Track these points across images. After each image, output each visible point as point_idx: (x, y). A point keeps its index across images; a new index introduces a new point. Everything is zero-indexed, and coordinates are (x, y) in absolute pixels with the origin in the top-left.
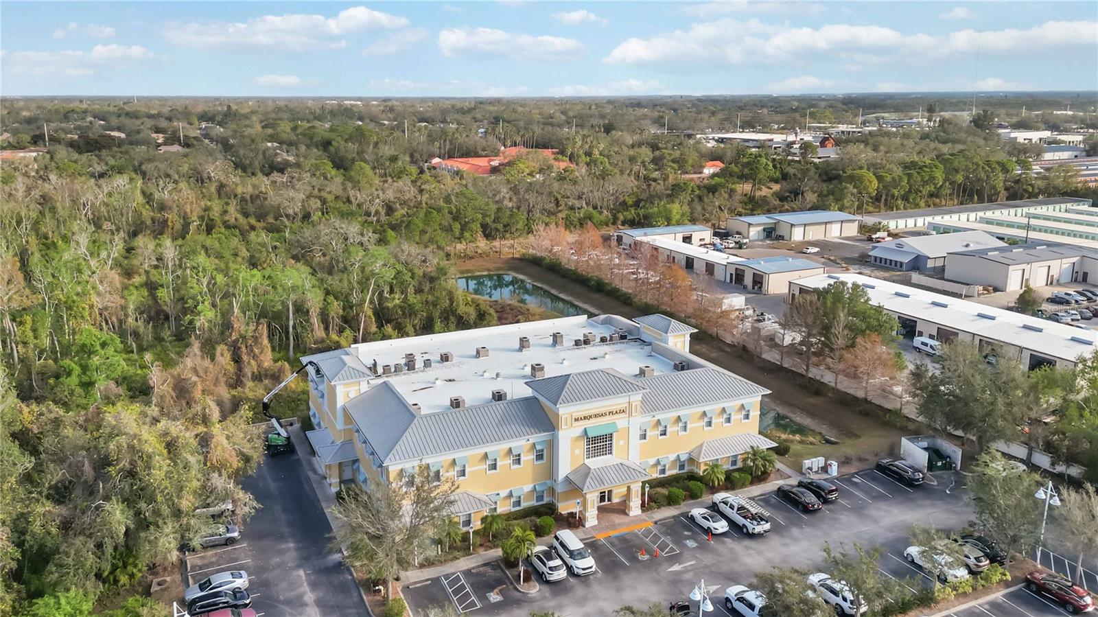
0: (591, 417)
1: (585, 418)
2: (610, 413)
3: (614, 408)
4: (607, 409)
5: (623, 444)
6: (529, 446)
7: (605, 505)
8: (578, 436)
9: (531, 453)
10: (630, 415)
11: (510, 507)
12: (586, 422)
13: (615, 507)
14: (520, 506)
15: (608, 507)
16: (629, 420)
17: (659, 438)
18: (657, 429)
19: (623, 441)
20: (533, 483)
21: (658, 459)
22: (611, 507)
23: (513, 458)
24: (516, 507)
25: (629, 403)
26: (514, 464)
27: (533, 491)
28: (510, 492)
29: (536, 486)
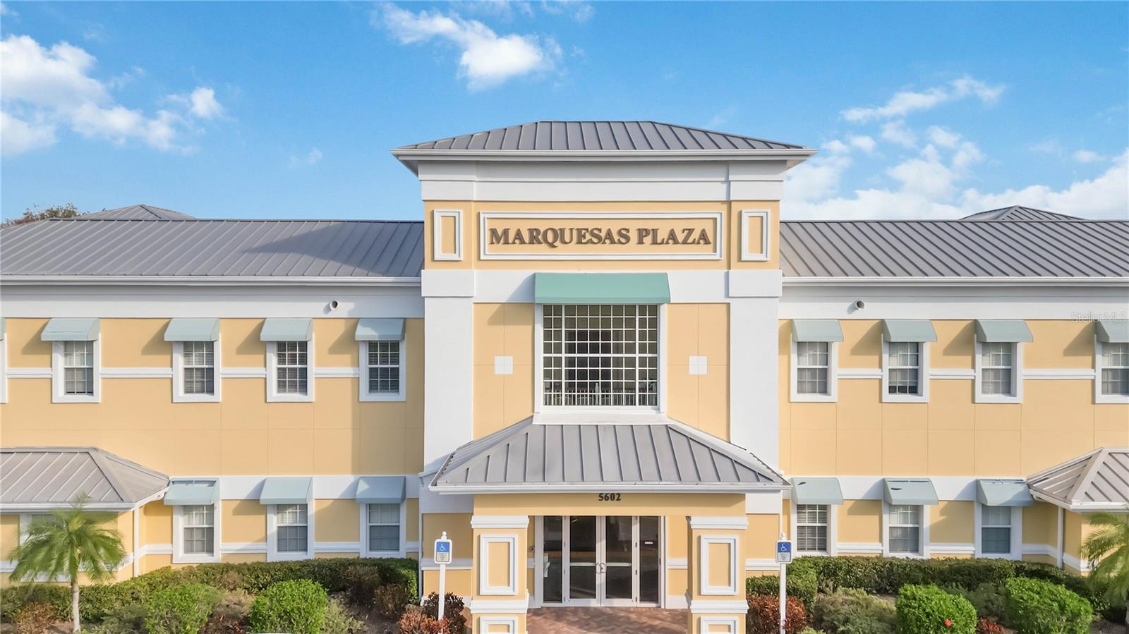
0: (559, 235)
1: (536, 238)
2: (642, 233)
3: (661, 218)
4: (634, 219)
5: (703, 370)
6: (339, 330)
7: (627, 610)
8: (504, 301)
9: (347, 357)
10: (734, 257)
11: (262, 546)
12: (541, 251)
13: (657, 622)
14: (306, 550)
15: (633, 616)
16: (728, 273)
17: (887, 397)
18: (876, 358)
19: (703, 360)
20: (354, 472)
21: (884, 482)
22: (644, 619)
23: (279, 364)
24: (290, 550)
25: (725, 206)
26: (282, 386)
27: (350, 502)
28: (261, 486)
29: (361, 481)
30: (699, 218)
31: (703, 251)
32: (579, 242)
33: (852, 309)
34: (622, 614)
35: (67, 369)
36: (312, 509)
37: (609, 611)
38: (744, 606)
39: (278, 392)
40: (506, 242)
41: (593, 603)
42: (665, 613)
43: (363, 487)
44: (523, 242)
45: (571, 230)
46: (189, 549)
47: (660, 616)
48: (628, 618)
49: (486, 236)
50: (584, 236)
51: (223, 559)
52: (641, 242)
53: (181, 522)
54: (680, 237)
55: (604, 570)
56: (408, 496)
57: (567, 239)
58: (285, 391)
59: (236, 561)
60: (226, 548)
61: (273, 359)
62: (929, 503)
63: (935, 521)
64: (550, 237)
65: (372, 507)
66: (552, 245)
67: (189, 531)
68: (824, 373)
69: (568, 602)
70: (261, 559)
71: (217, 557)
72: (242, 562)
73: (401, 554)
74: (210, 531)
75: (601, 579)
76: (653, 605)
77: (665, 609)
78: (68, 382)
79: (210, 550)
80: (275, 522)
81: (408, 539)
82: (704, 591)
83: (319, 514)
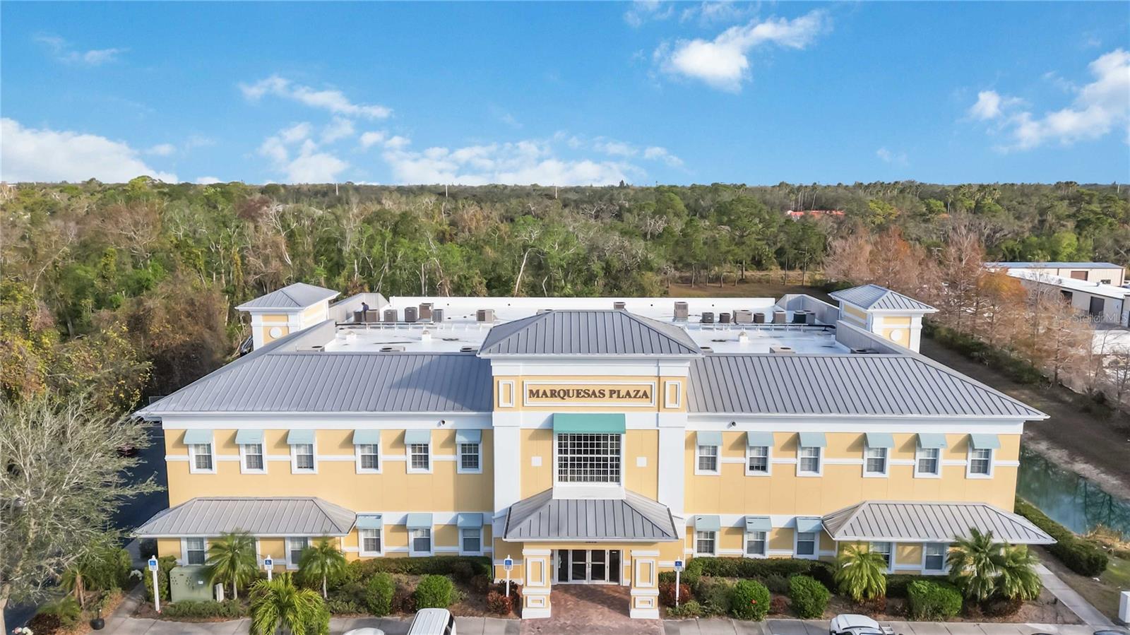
0: (566, 393)
1: (554, 394)
2: (612, 392)
3: (623, 385)
4: (608, 384)
5: (644, 464)
6: (446, 435)
7: (602, 586)
8: (537, 428)
9: (450, 450)
10: (661, 405)
11: (407, 548)
12: (557, 402)
13: (617, 594)
14: (429, 550)
15: (605, 590)
16: (658, 414)
17: (749, 473)
18: (743, 452)
19: (644, 459)
20: (455, 510)
21: (744, 518)
22: (611, 593)
23: (413, 452)
24: (421, 550)
25: (657, 378)
26: (414, 464)
27: (453, 526)
28: (406, 518)
29: (459, 516)
30: (643, 384)
31: (644, 403)
32: (578, 396)
33: (730, 426)
34: (600, 589)
35: (298, 456)
36: (432, 531)
37: (593, 587)
38: (657, 592)
39: (413, 467)
40: (538, 397)
41: (585, 582)
42: (622, 588)
43: (460, 520)
44: (547, 397)
45: (573, 390)
46: (367, 549)
47: (619, 590)
48: (602, 592)
49: (527, 394)
50: (580, 393)
51: (386, 555)
52: (611, 397)
53: (362, 536)
54: (633, 394)
55: (590, 566)
56: (485, 523)
57: (571, 395)
58: (416, 467)
59: (394, 557)
60: (387, 549)
61: (409, 450)
62: (768, 531)
63: (772, 538)
64: (562, 395)
65: (465, 530)
66: (563, 398)
67: (367, 540)
68: (714, 460)
69: (571, 582)
70: (407, 556)
71: (382, 554)
72: (397, 557)
73: (481, 553)
74: (379, 540)
75: (589, 570)
76: (616, 584)
77: (622, 586)
78: (299, 462)
79: (379, 550)
80: (412, 536)
81: (485, 545)
82: (637, 586)
83: (436, 532)
